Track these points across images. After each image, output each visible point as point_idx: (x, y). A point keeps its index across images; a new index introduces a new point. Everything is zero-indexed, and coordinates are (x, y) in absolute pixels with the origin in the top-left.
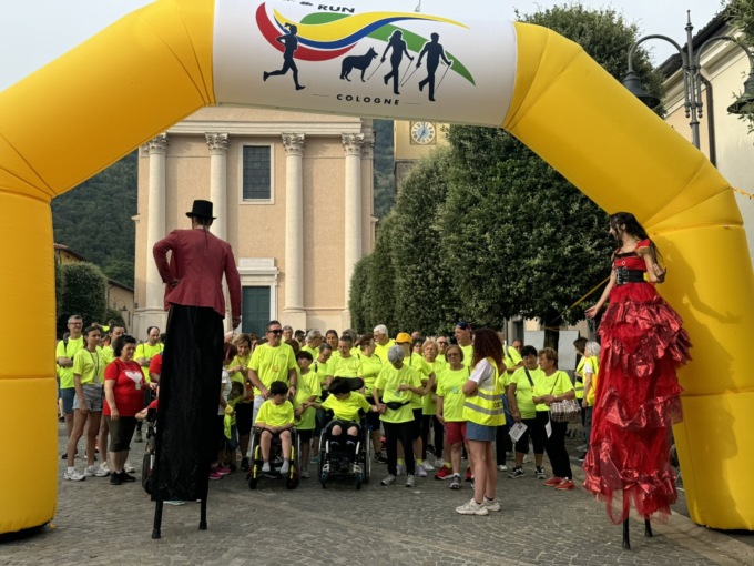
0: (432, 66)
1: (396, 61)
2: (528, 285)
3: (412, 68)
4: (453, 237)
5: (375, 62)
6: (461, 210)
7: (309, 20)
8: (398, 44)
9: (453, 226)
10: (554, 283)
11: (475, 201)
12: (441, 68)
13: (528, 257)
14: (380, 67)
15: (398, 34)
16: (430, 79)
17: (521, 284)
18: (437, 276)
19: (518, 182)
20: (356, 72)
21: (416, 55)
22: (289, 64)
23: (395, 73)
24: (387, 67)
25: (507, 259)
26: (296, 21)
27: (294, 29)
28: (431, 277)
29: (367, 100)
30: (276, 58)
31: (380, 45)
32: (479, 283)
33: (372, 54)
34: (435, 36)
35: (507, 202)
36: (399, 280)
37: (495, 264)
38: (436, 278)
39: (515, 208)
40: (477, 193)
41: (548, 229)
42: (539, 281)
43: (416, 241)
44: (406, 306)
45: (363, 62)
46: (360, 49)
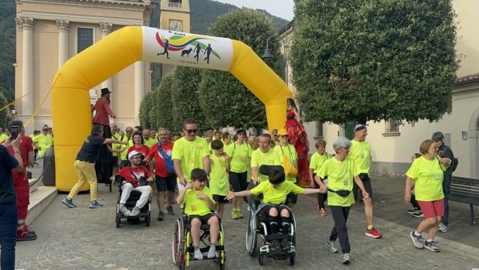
0: (209, 54)
1: (198, 52)
2: (232, 115)
3: (203, 54)
4: (205, 96)
5: (192, 52)
6: (208, 86)
7: (172, 38)
8: (199, 47)
9: (205, 92)
10: (241, 115)
11: (213, 83)
12: (211, 54)
13: (233, 105)
14: (193, 54)
15: (199, 44)
16: (208, 58)
17: (230, 115)
18: (192, 107)
19: (229, 77)
20: (186, 55)
21: (204, 51)
22: (166, 51)
23: (197, 55)
24: (195, 54)
25: (225, 106)
26: (168, 39)
27: (167, 41)
28: (190, 107)
29: (188, 62)
30: (162, 50)
31: (193, 47)
32: (214, 114)
33: (191, 50)
34: (209, 45)
35: (225, 85)
36: (175, 108)
37: (221, 107)
38: (192, 108)
39: (228, 87)
40: (214, 81)
41: (240, 96)
42: (236, 114)
43: (183, 91)
44: (178, 120)
45: (188, 52)
46: (187, 48)
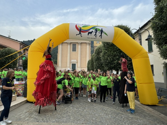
0: (101, 33)
1: (96, 33)
2: (114, 65)
3: (98, 34)
4: (103, 58)
6: (105, 54)
8: (96, 30)
10: (118, 65)
12: (103, 34)
13: (114, 61)
16: (101, 35)
18: (100, 63)
20: (90, 34)
21: (99, 32)
22: (80, 33)
23: (96, 34)
25: (111, 61)
26: (81, 27)
27: (81, 28)
30: (78, 32)
31: (94, 30)
32: (107, 65)
33: (92, 32)
34: (102, 29)
36: (94, 64)
39: (113, 54)
40: (107, 52)
41: (117, 57)
43: (97, 58)
44: (96, 67)
45: (91, 33)
